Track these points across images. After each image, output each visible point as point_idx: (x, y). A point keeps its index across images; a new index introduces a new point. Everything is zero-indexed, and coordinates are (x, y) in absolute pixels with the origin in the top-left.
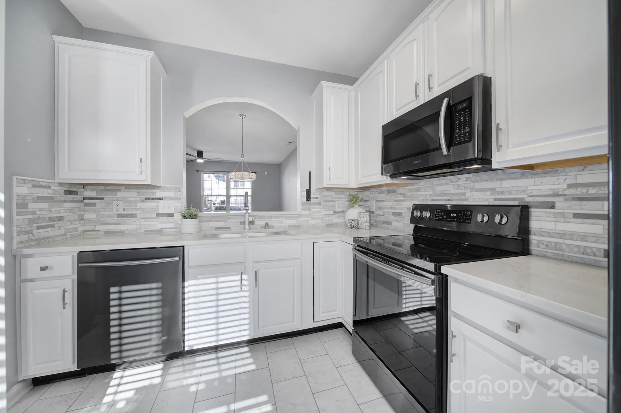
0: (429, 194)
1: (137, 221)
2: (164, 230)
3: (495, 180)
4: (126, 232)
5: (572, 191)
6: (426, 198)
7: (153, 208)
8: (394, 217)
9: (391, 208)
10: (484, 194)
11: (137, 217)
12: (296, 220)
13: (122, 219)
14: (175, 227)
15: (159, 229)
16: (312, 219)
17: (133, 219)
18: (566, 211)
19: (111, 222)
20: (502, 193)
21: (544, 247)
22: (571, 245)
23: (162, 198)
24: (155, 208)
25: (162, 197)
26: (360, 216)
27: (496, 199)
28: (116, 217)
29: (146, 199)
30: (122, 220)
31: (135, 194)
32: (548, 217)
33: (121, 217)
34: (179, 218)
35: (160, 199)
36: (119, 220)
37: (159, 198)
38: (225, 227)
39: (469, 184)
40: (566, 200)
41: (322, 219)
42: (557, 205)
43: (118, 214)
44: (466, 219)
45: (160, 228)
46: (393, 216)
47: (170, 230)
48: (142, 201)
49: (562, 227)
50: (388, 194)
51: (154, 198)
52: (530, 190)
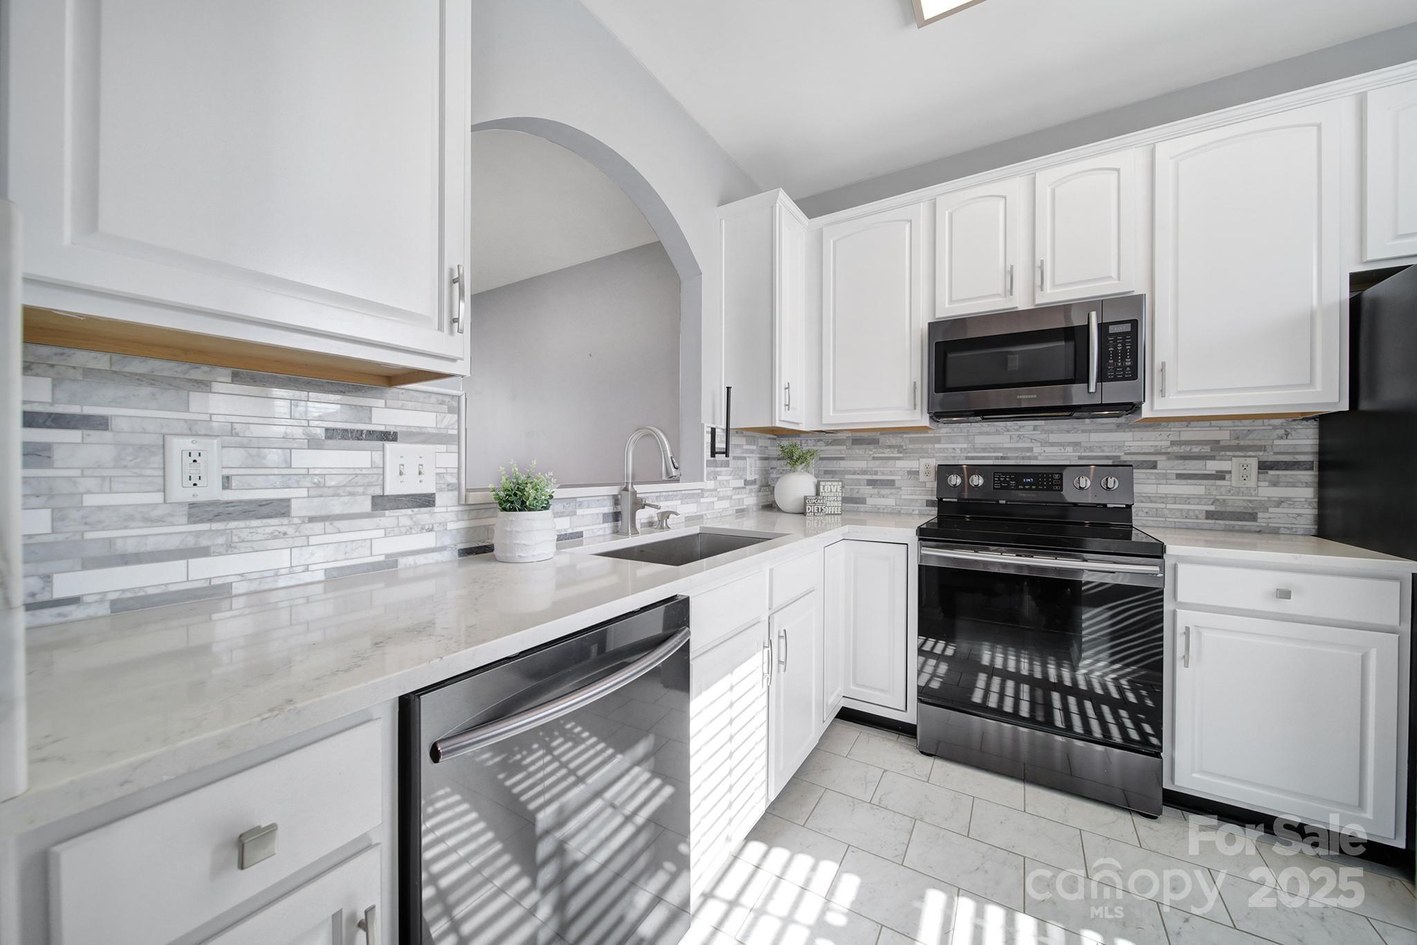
0: (961, 449)
1: (291, 531)
2: (403, 562)
3: (1080, 432)
4: (239, 588)
5: (1176, 449)
6: (952, 455)
7: (358, 472)
8: (873, 488)
9: (864, 472)
10: (1063, 451)
11: (293, 513)
12: (697, 502)
13: (216, 526)
14: (438, 545)
15: (382, 558)
16: (718, 500)
17: (274, 524)
18: (1168, 471)
19: (151, 545)
20: (1091, 449)
21: (1144, 514)
22: (1174, 509)
23: (395, 433)
24: (364, 472)
25: (392, 429)
26: (824, 489)
27: (1080, 458)
28: (185, 519)
29: (330, 434)
30: (217, 531)
32: (1148, 479)
33: (210, 520)
34: (449, 509)
35: (388, 436)
36: (198, 534)
37: (381, 432)
38: (571, 532)
39: (1038, 435)
40: (1169, 459)
41: (730, 498)
42: (1159, 465)
43: (192, 505)
44: (1053, 485)
45: (387, 556)
46: (871, 487)
47: (421, 559)
48: (313, 443)
49: (1165, 489)
50: (855, 447)
51: (362, 431)
52: (1127, 446)
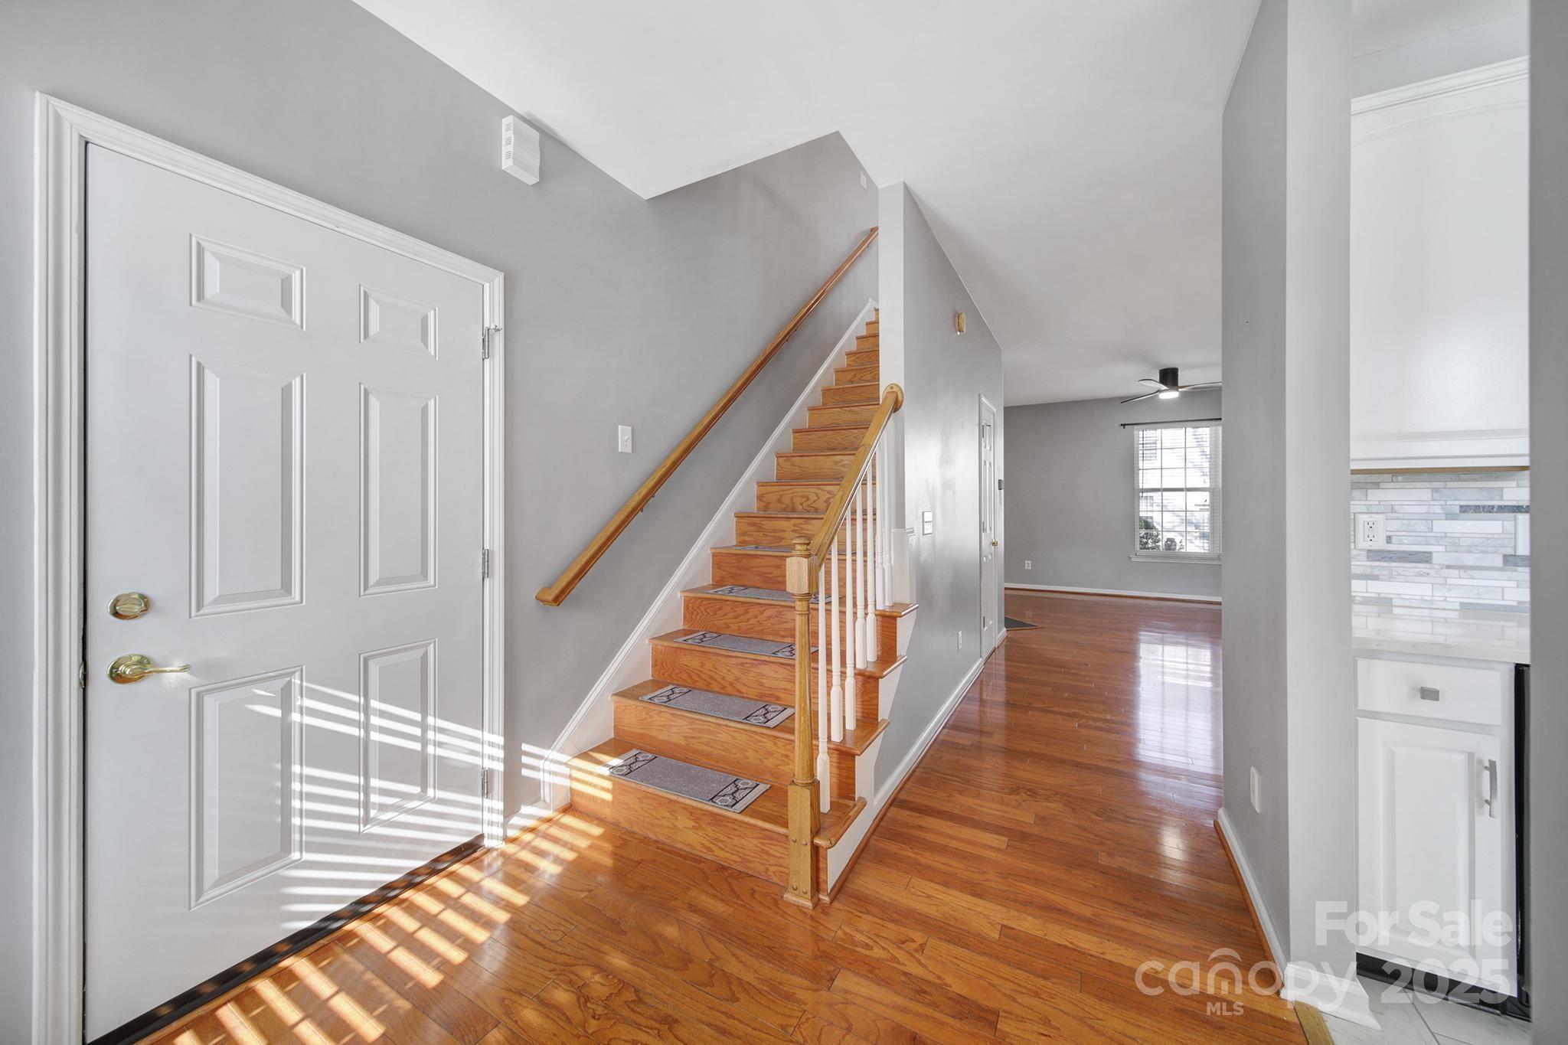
1: (1432, 573)
4: (1398, 602)
7: (1489, 536)
11: (1434, 561)
13: (1382, 564)
17: (1421, 567)
24: (1497, 536)
28: (1365, 559)
29: (1464, 509)
30: (1383, 567)
31: (1426, 495)
33: (1379, 560)
35: (1520, 509)
36: (1372, 567)
37: (1513, 507)
43: (1370, 551)
48: (1450, 516)
51: (1494, 506)
